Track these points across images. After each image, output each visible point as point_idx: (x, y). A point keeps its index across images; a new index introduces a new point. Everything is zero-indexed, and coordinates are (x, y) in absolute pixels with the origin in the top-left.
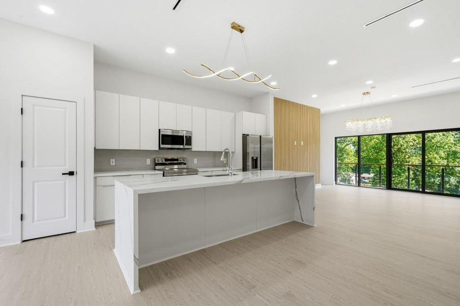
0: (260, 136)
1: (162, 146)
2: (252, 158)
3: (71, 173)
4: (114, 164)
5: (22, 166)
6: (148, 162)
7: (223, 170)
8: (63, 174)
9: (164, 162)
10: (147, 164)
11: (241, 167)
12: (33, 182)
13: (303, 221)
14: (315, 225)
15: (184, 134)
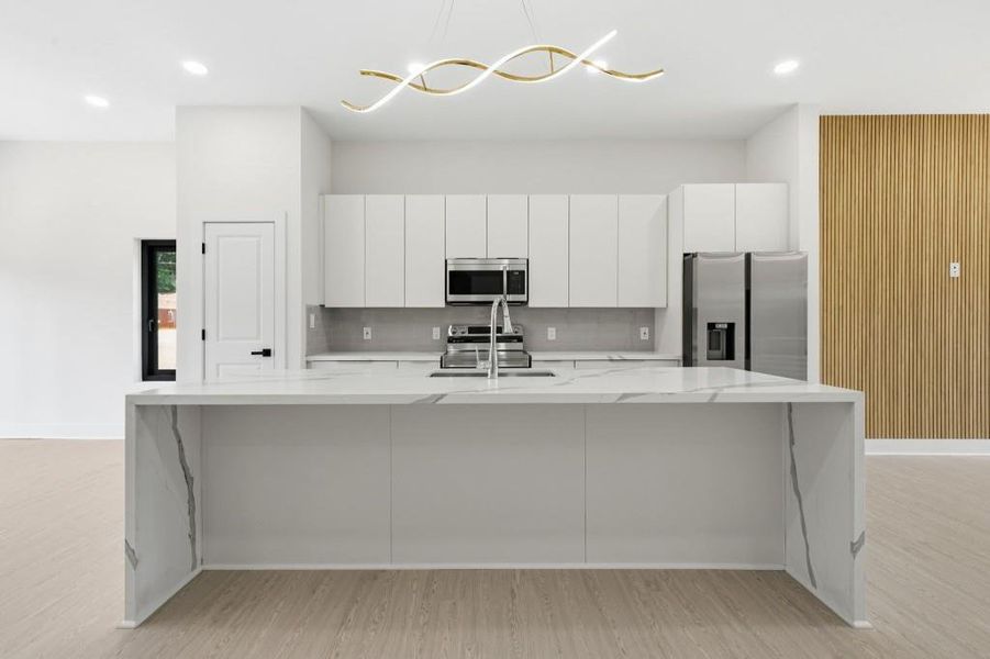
0: (748, 256)
1: (451, 298)
2: (711, 326)
3: (267, 353)
4: (369, 337)
5: (204, 338)
6: (436, 333)
7: (612, 360)
8: (253, 353)
9: (467, 334)
10: (434, 338)
11: (678, 352)
12: (218, 365)
13: (814, 584)
14: (858, 624)
15: (503, 266)
